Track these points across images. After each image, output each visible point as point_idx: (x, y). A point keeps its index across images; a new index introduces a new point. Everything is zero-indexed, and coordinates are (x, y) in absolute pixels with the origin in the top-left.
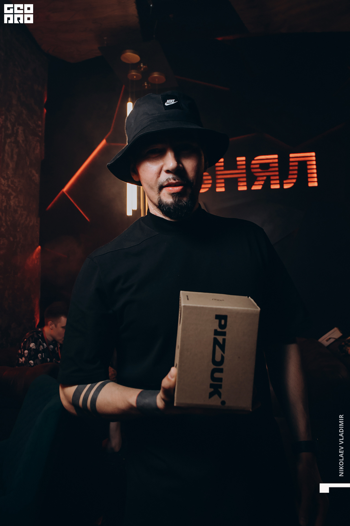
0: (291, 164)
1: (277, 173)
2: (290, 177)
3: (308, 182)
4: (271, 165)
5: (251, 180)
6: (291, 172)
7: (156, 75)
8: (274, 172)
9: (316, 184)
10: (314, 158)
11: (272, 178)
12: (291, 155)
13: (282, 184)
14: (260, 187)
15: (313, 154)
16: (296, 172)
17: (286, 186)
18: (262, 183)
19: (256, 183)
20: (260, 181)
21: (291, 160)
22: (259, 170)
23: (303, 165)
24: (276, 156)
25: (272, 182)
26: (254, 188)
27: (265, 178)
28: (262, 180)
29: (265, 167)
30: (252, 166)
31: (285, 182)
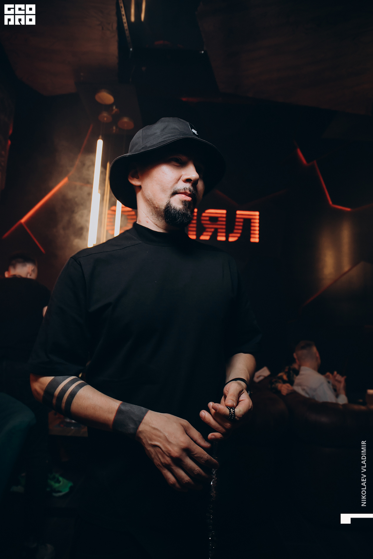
0: (237, 220)
1: (224, 227)
2: (235, 231)
3: (250, 238)
4: (220, 219)
5: (200, 230)
6: (236, 227)
7: (126, 120)
8: (222, 226)
9: (257, 240)
10: (258, 217)
11: (219, 230)
12: (238, 212)
13: (227, 237)
14: (207, 238)
15: (257, 213)
16: (241, 228)
17: (231, 239)
18: (210, 234)
19: (205, 233)
20: (208, 232)
21: (238, 216)
22: (208, 222)
23: (248, 222)
24: (224, 212)
25: (219, 234)
26: (202, 238)
27: (213, 230)
28: (210, 232)
29: (214, 219)
30: (203, 218)
31: (231, 235)
